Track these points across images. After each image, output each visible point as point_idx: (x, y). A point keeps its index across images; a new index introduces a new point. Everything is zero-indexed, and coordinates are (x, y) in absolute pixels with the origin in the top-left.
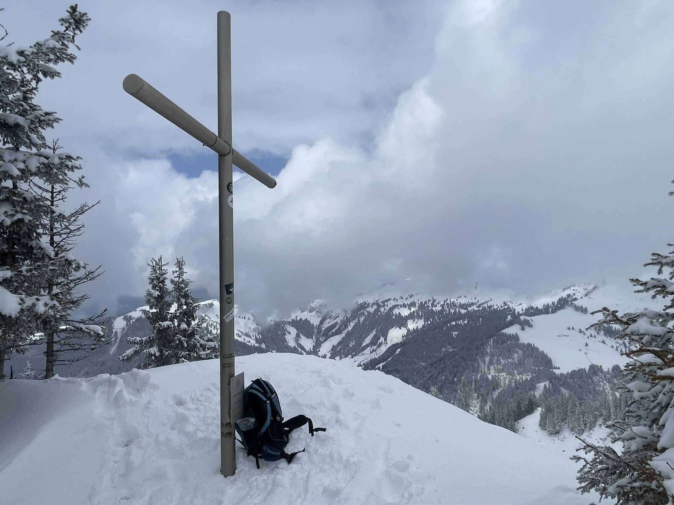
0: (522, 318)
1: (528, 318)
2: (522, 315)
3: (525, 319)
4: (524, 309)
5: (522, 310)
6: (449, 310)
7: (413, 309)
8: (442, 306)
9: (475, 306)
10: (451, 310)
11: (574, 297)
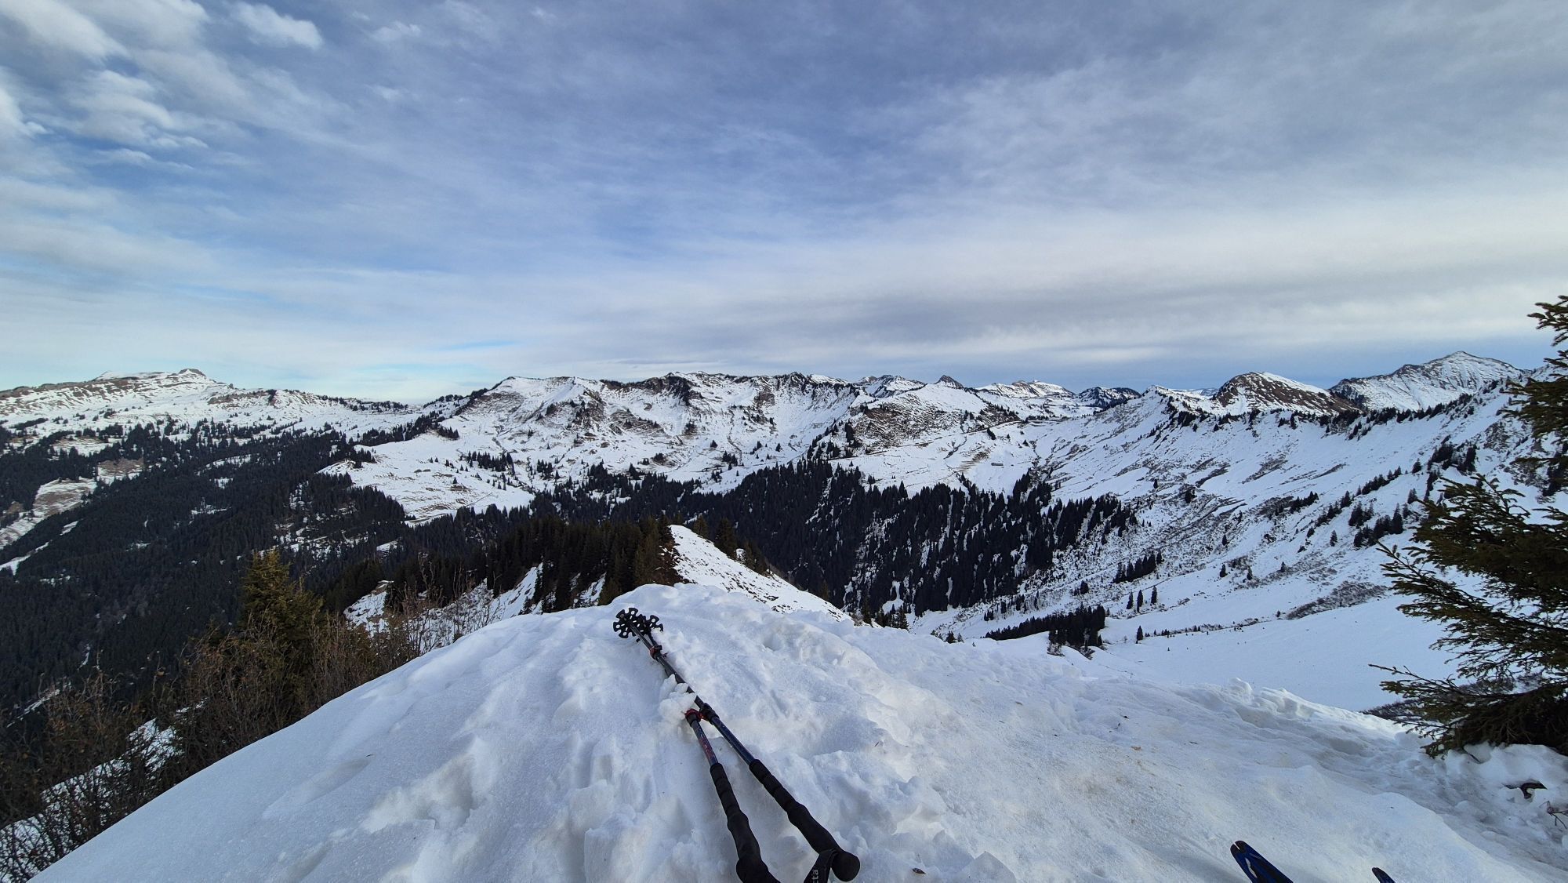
0: (358, 448)
1: (366, 449)
2: (357, 443)
3: (362, 449)
4: (361, 434)
5: (358, 436)
6: (210, 440)
7: (112, 441)
8: (194, 432)
9: (268, 431)
10: (214, 440)
11: (441, 416)
